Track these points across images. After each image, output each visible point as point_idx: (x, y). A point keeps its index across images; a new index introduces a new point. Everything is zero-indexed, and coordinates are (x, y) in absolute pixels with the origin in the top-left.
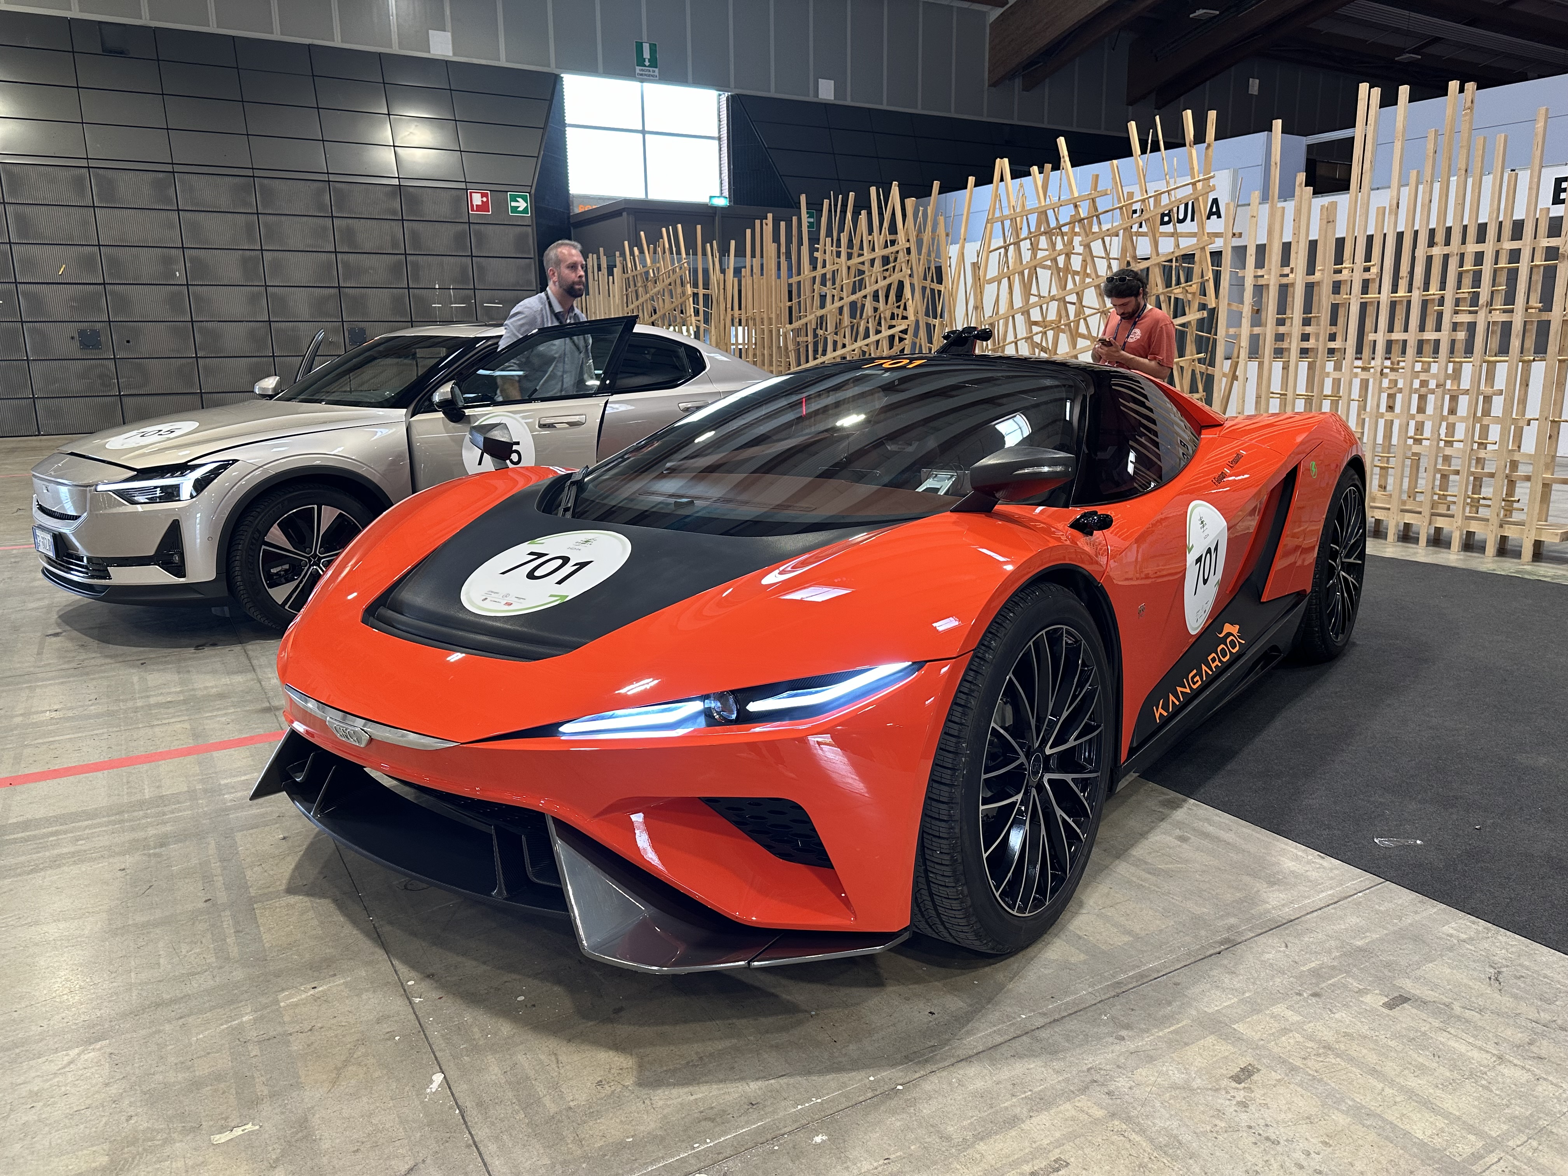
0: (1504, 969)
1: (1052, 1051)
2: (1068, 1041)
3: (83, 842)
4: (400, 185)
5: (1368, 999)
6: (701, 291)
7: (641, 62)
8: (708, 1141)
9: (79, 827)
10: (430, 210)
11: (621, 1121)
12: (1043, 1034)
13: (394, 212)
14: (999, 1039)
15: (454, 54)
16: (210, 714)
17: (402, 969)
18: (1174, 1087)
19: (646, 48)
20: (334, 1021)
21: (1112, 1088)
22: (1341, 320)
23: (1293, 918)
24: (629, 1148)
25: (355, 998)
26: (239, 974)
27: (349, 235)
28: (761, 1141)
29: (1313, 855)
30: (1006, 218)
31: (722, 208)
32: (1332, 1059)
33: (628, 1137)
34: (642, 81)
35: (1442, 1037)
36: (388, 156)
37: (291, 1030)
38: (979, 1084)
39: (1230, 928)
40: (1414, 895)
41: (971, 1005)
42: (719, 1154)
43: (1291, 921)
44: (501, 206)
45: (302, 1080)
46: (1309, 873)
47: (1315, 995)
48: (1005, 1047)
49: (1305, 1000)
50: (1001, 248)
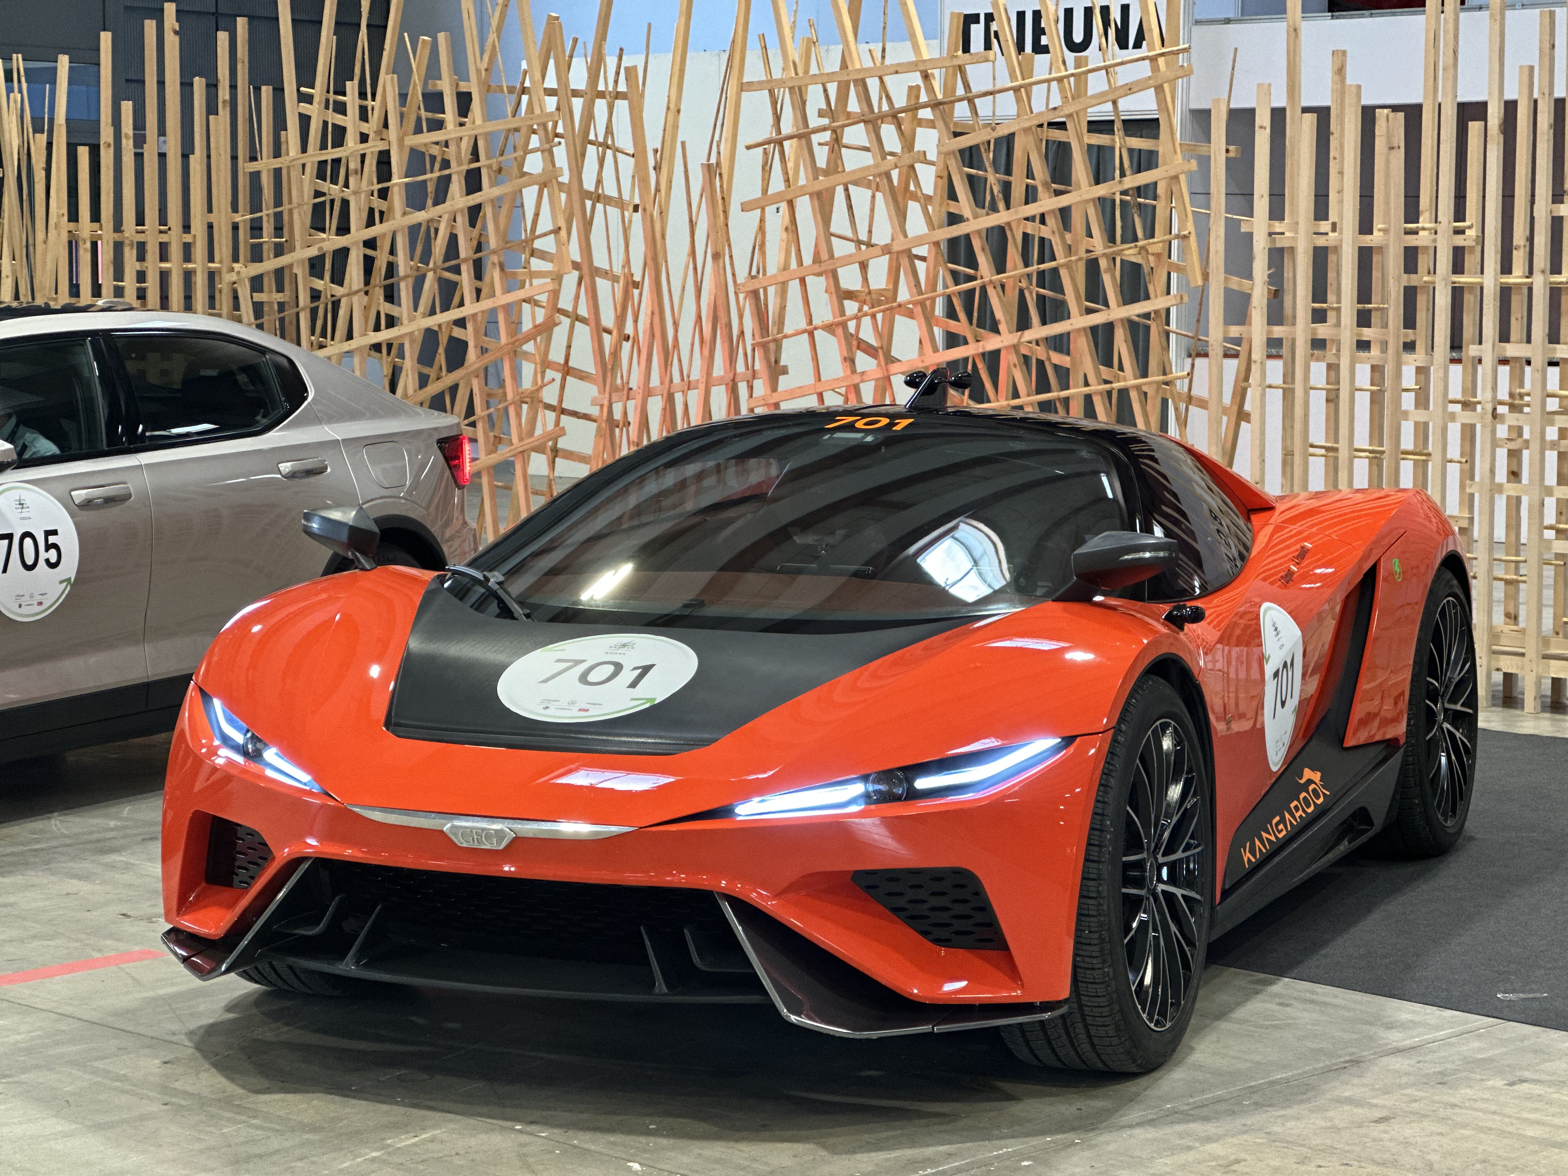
1: (1205, 1119)
2: (1217, 1114)
12: (1193, 1112)
14: (1153, 1117)
17: (495, 1122)
22: (1421, 317)
29: (1431, 1009)
30: (781, 83)
35: (1555, 1096)
38: (1149, 1136)
39: (1352, 1054)
40: (1537, 1028)
43: (1414, 1048)
46: (1428, 1021)
50: (768, 142)
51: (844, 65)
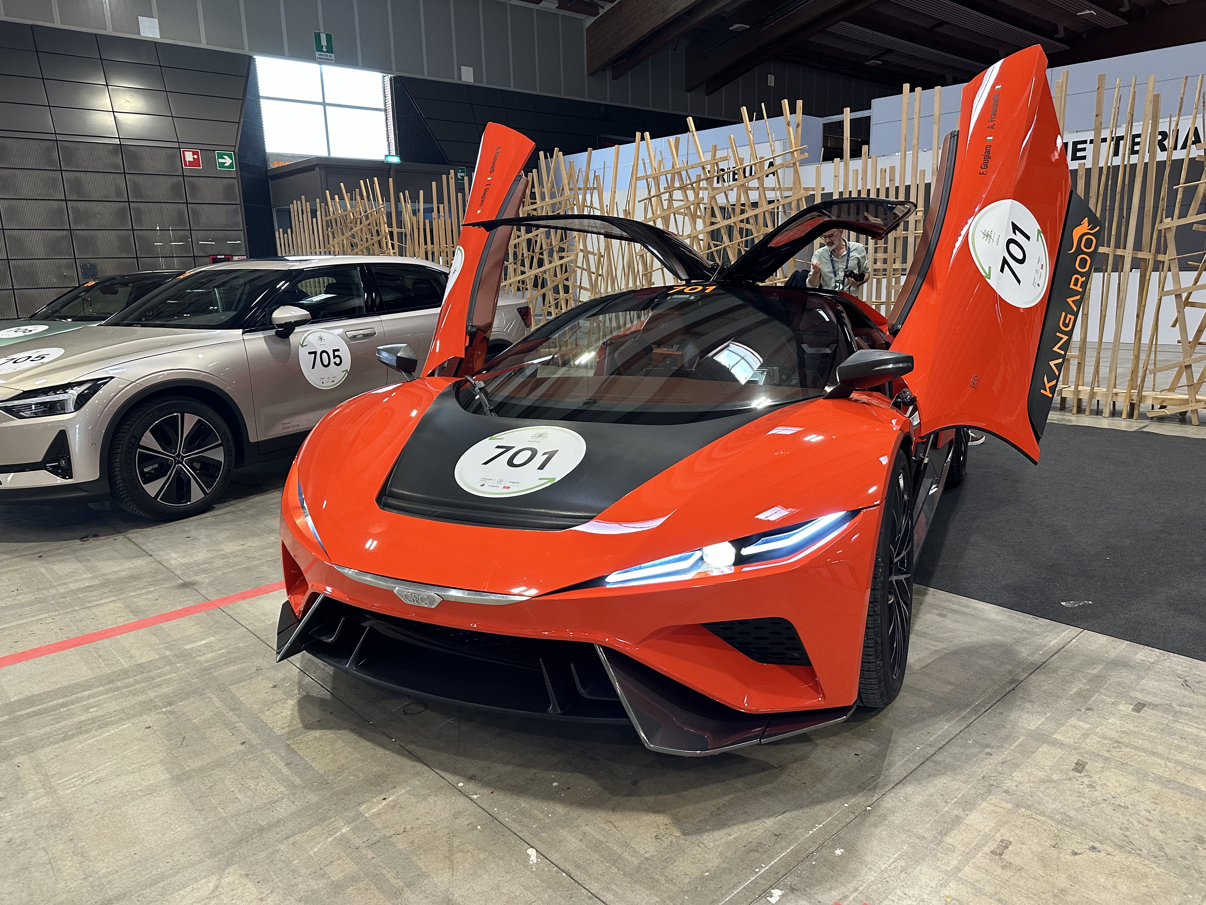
0: (1187, 678)
1: (951, 769)
2: (958, 761)
3: (95, 709)
4: (120, 144)
5: (1121, 707)
6: (395, 230)
7: (319, 48)
8: (763, 866)
9: (82, 698)
10: (150, 164)
11: (692, 862)
12: (939, 758)
13: (117, 167)
14: (914, 766)
15: (161, 37)
16: (134, 594)
17: (447, 776)
18: (1043, 781)
19: (323, 37)
20: (419, 822)
21: (1005, 788)
23: (1044, 661)
24: (711, 880)
25: (424, 802)
26: (313, 798)
27: (77, 186)
28: (801, 859)
29: (1029, 618)
30: (650, 176)
31: (396, 165)
32: (1124, 749)
33: (704, 872)
34: (320, 63)
35: (1179, 726)
36: (107, 120)
37: (388, 834)
38: (919, 799)
39: (1010, 672)
40: (1106, 637)
41: (879, 746)
42: (777, 873)
43: (1044, 663)
44: (211, 162)
45: (424, 869)
46: (1035, 630)
47: (1089, 709)
48: (919, 772)
49: (1084, 713)
50: (646, 199)
51: (673, 167)
